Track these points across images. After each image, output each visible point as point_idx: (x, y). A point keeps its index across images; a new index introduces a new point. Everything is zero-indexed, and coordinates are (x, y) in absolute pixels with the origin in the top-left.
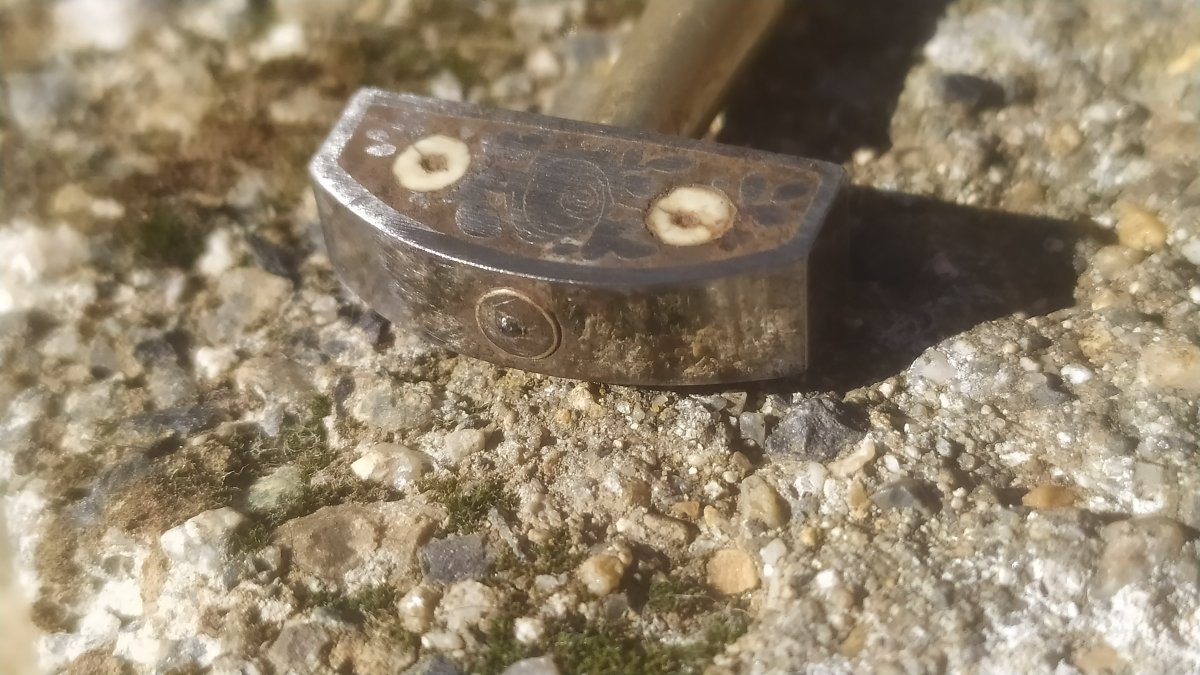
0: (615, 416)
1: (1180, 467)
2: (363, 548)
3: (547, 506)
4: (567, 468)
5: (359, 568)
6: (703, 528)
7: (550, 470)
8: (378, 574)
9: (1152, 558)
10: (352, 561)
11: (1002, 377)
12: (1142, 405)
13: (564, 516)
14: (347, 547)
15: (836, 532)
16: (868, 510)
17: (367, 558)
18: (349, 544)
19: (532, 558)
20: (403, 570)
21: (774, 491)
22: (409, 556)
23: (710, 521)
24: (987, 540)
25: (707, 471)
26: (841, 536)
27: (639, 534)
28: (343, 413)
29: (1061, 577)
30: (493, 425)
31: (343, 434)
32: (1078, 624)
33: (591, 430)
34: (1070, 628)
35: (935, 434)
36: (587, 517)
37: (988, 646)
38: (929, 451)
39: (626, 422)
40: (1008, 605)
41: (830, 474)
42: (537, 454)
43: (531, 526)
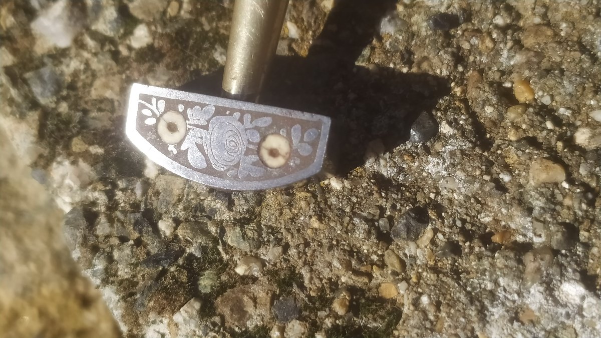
0: (330, 228)
1: (550, 222)
2: (250, 309)
3: (314, 277)
4: (317, 256)
5: (251, 319)
6: (374, 275)
7: (311, 259)
8: (259, 320)
9: (543, 269)
10: (247, 316)
11: (477, 185)
12: (533, 193)
13: (321, 280)
14: (244, 311)
15: (425, 274)
16: (435, 260)
17: (253, 314)
18: (245, 309)
19: (314, 304)
20: (268, 317)
21: (398, 257)
22: (268, 312)
23: (376, 272)
24: (481, 268)
25: (371, 250)
26: (427, 275)
27: (351, 282)
28: (225, 244)
29: (511, 284)
30: (284, 240)
31: (227, 253)
32: (519, 302)
33: (322, 235)
34: (516, 304)
35: (455, 217)
36: (330, 279)
37: (488, 319)
38: (453, 227)
39: (335, 229)
40: (493, 299)
41: (418, 247)
42: (305, 253)
43: (310, 289)
